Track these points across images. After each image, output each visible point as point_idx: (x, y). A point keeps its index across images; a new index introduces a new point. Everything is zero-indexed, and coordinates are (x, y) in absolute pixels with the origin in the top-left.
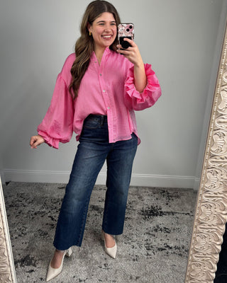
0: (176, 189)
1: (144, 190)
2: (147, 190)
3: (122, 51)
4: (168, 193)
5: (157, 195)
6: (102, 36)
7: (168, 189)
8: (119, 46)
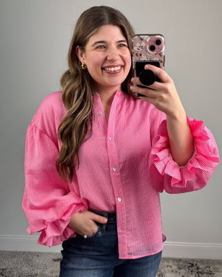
0: (208, 261)
1: (166, 264)
2: (171, 264)
3: (141, 91)
4: (198, 268)
5: (183, 271)
6: (103, 69)
7: (197, 261)
8: (135, 80)
